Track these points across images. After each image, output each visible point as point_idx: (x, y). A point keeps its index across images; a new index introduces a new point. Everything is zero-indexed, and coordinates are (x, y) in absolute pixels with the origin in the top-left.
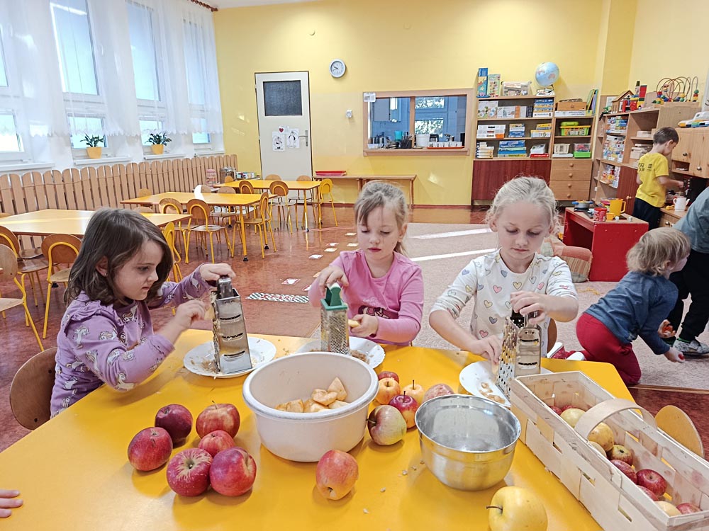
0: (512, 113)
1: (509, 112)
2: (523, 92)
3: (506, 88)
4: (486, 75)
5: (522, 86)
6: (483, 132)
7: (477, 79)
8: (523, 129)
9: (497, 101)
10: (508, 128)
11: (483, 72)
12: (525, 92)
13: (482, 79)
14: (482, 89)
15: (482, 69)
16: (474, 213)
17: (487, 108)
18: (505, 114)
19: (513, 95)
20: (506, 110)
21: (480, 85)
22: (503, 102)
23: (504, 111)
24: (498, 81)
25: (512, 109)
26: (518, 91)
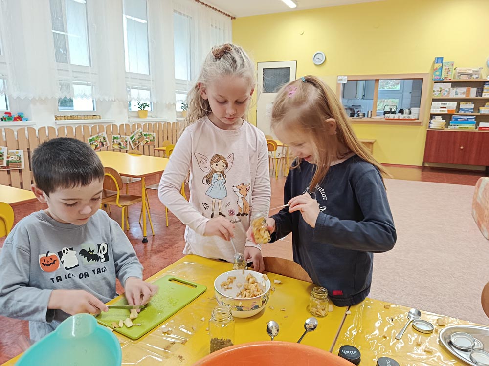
0: (464, 93)
1: (461, 93)
2: (474, 76)
3: (459, 73)
4: (442, 63)
5: (473, 71)
6: (437, 108)
7: (433, 66)
8: (473, 106)
9: (451, 83)
10: (458, 105)
11: (439, 60)
12: (477, 76)
13: (438, 66)
14: (437, 73)
15: (438, 58)
16: (424, 173)
17: (441, 88)
18: (457, 94)
19: (465, 78)
20: (458, 91)
21: (436, 70)
22: (455, 84)
23: (456, 91)
24: (451, 67)
25: (464, 89)
26: (471, 75)
